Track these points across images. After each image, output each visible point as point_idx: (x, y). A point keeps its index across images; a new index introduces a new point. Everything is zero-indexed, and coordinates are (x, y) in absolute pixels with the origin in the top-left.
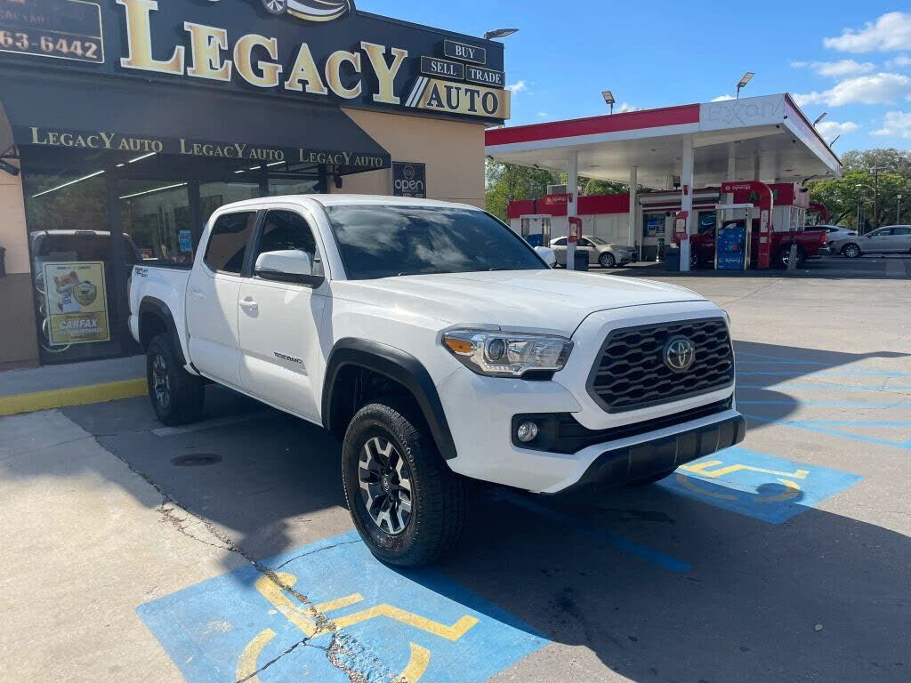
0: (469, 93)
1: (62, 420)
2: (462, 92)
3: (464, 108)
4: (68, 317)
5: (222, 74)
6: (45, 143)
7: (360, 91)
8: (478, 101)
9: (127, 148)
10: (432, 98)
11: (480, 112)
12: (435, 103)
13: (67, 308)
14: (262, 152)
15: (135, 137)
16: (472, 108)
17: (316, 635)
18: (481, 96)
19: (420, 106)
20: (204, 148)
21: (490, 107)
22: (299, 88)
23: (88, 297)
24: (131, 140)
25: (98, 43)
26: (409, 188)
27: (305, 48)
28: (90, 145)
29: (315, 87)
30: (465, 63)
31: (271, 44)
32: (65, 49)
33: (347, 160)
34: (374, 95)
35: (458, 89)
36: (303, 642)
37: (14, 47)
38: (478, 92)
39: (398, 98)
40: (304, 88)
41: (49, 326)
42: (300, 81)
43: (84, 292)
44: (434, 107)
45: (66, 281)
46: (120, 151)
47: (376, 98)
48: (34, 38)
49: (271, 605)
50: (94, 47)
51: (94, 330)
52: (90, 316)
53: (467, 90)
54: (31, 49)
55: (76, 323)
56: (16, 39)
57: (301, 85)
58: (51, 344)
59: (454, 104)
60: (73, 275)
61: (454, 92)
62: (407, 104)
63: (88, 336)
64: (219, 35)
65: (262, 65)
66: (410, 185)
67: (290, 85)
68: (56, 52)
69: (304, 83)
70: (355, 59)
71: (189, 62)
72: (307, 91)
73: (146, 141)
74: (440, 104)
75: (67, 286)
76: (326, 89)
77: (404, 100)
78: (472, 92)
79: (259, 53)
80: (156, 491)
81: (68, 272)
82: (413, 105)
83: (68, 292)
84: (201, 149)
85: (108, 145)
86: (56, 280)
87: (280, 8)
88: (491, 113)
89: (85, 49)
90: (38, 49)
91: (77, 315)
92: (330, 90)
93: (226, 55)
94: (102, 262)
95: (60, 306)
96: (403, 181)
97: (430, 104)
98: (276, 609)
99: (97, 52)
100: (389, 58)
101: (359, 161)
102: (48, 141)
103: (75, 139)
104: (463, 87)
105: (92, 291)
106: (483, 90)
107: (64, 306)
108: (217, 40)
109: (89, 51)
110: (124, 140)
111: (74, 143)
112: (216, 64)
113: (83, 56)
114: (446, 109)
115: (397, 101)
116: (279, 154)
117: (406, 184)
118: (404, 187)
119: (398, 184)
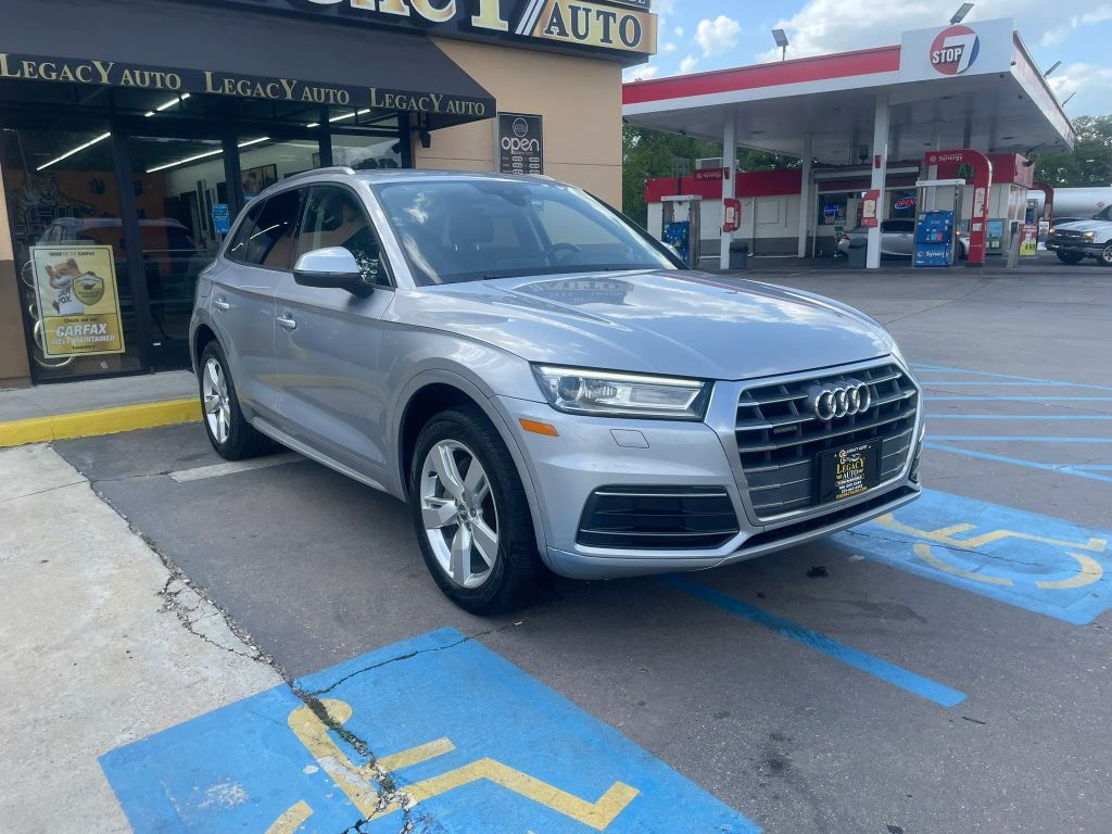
0: (602, 16)
1: (52, 459)
2: (593, 15)
3: (595, 39)
4: (67, 320)
6: (18, 75)
7: (454, 12)
8: (614, 28)
9: (132, 83)
10: (551, 24)
11: (616, 43)
12: (555, 29)
13: (65, 309)
14: (319, 93)
15: (142, 68)
16: (606, 38)
17: (377, 815)
18: (619, 20)
19: (537, 34)
20: (239, 85)
21: (630, 38)
22: (371, 6)
23: (92, 294)
24: (137, 73)
26: (520, 149)
28: (80, 78)
29: (393, 5)
33: (437, 105)
34: (473, 17)
35: (587, 11)
36: (357, 827)
38: (614, 15)
39: (507, 23)
40: (378, 6)
41: (42, 333)
43: (88, 287)
44: (555, 36)
45: (62, 272)
46: (122, 88)
47: (476, 22)
49: (310, 756)
51: (103, 339)
52: (96, 319)
53: (599, 13)
55: (78, 328)
57: (373, 2)
58: (47, 356)
59: (582, 32)
60: (72, 264)
61: (581, 14)
62: (518, 32)
63: (94, 346)
66: (521, 144)
67: (358, 2)
72: (381, 10)
73: (158, 75)
74: (563, 32)
75: (63, 279)
76: (407, 8)
77: (513, 24)
78: (607, 15)
80: (160, 563)
81: (63, 260)
82: (527, 33)
83: (66, 287)
84: (235, 87)
85: (105, 80)
86: (49, 269)
88: (633, 45)
91: (79, 318)
92: (413, 10)
94: (110, 247)
95: (56, 306)
96: (513, 140)
97: (549, 31)
98: (317, 765)
101: (454, 108)
102: (22, 73)
103: (59, 70)
105: (98, 286)
106: (620, 14)
107: (62, 306)
110: (127, 72)
111: (58, 76)
114: (571, 38)
115: (504, 26)
116: (343, 95)
117: (516, 144)
118: (513, 147)
119: (506, 143)
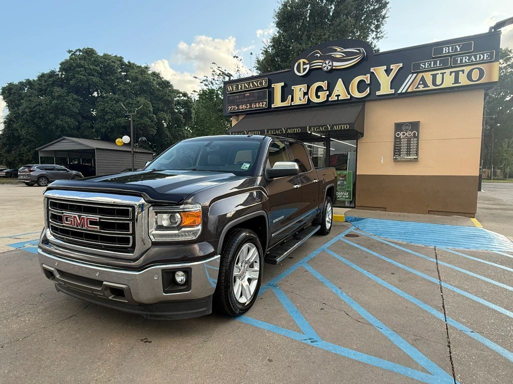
0: (453, 73)
2: (446, 75)
3: (448, 84)
5: (304, 101)
7: (369, 92)
8: (463, 76)
10: (419, 84)
12: (421, 86)
14: (292, 130)
18: (466, 72)
19: (410, 90)
20: (272, 131)
21: (476, 78)
22: (336, 98)
25: (266, 101)
26: (406, 136)
27: (340, 81)
29: (344, 96)
30: (451, 56)
31: (324, 84)
32: (258, 106)
34: (377, 92)
35: (443, 74)
37: (246, 109)
40: (338, 98)
42: (336, 96)
44: (421, 88)
48: (251, 105)
50: (265, 103)
54: (250, 108)
56: (247, 106)
57: (337, 97)
59: (439, 83)
61: (438, 76)
62: (400, 91)
64: (303, 87)
65: (319, 94)
66: (406, 134)
67: (331, 99)
68: (259, 107)
69: (338, 96)
70: (367, 78)
71: (292, 100)
74: (426, 85)
76: (349, 96)
77: (397, 89)
79: (319, 89)
82: (404, 91)
87: (329, 68)
88: (478, 80)
89: (263, 104)
90: (251, 108)
92: (351, 96)
93: (305, 94)
96: (402, 133)
97: (417, 87)
99: (266, 105)
100: (388, 71)
104: (448, 71)
106: (467, 68)
108: (303, 89)
109: (263, 105)
112: (302, 98)
113: (262, 107)
114: (432, 87)
116: (299, 130)
117: (404, 134)
118: (402, 136)
119: (398, 134)
